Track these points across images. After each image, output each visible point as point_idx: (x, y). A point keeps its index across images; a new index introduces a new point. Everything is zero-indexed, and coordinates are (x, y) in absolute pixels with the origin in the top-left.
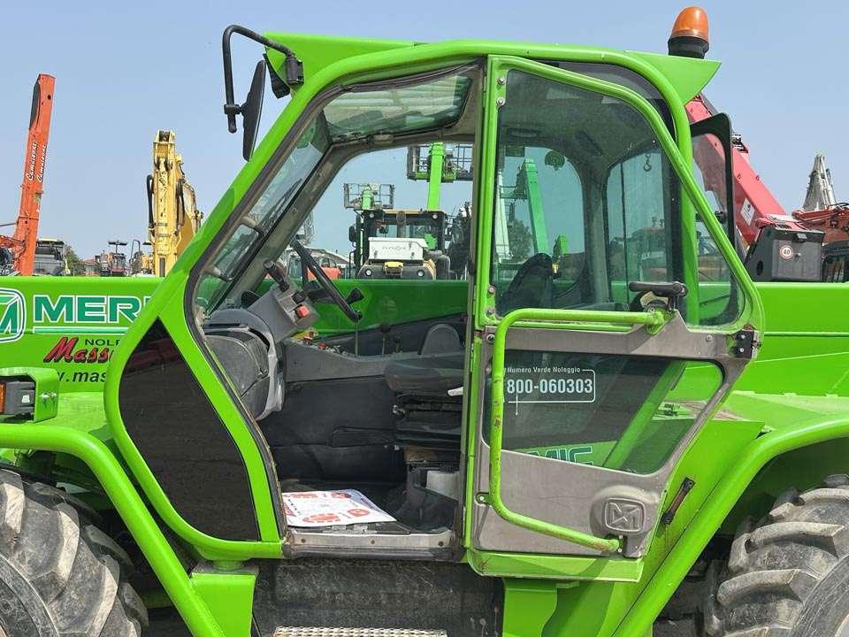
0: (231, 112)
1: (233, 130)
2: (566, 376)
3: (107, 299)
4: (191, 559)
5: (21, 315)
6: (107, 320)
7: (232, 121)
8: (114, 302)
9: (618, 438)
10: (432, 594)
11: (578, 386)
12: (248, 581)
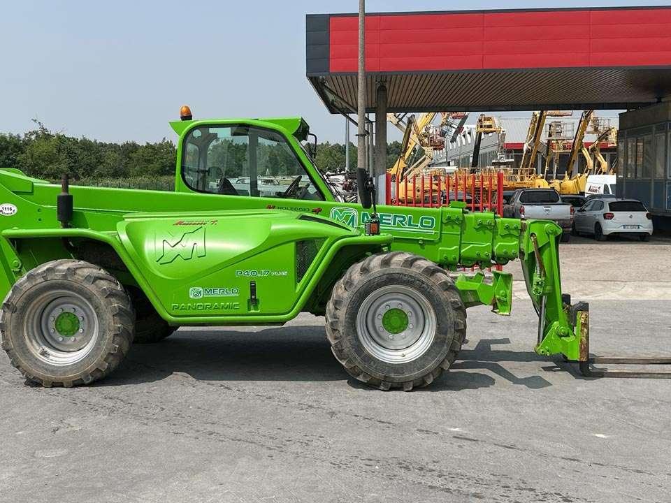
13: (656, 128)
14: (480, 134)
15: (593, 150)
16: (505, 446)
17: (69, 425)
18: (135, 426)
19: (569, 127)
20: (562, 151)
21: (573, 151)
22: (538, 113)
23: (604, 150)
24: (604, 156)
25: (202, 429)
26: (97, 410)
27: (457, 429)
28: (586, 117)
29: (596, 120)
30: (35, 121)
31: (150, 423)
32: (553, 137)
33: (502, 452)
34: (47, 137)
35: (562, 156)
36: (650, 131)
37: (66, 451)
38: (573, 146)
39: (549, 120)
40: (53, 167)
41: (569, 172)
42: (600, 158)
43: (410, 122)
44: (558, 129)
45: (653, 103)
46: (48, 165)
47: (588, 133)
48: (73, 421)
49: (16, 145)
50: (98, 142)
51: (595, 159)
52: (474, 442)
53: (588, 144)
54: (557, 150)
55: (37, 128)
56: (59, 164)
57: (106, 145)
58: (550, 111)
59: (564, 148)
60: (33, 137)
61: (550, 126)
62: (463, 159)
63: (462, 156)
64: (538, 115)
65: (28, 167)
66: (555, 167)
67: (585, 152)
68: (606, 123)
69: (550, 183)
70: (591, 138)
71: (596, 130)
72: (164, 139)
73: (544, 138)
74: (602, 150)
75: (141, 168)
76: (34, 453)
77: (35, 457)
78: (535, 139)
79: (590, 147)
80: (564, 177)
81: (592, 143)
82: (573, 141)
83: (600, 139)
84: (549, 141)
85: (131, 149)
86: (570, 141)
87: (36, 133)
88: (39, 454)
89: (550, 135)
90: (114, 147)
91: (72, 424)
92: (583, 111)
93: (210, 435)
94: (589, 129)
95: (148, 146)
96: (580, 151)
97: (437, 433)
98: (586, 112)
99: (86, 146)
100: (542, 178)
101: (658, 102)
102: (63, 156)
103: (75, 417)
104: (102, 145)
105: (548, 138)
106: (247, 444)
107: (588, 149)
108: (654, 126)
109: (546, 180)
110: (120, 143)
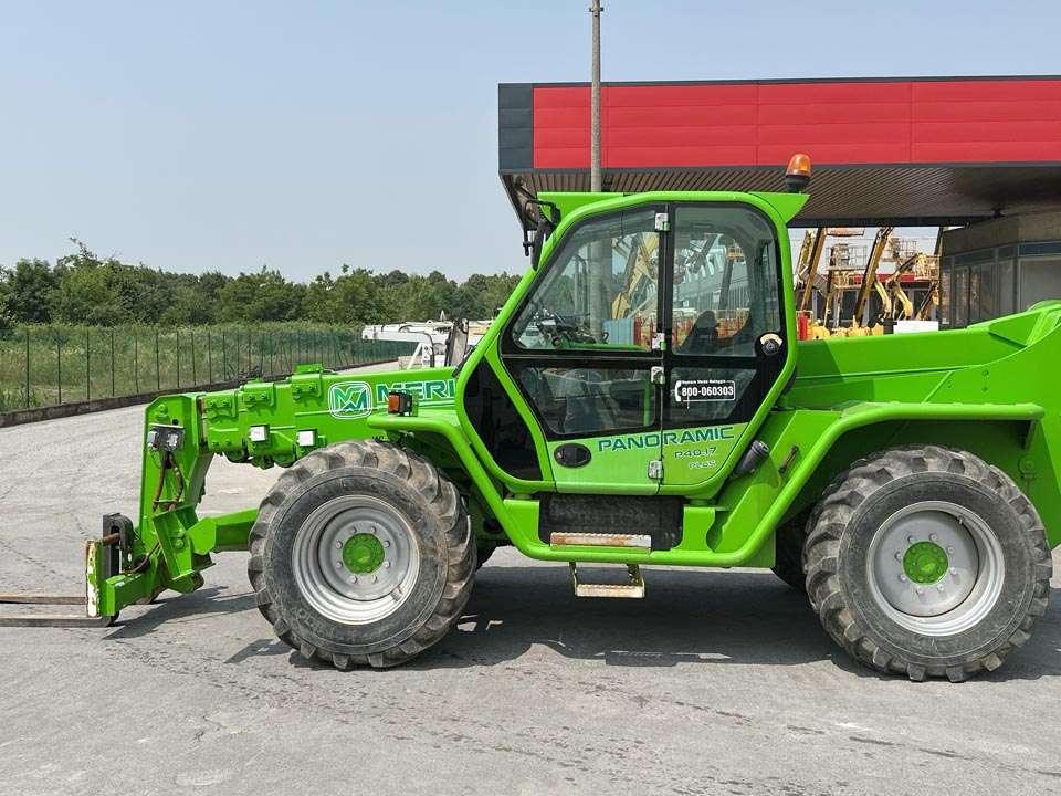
0: (526, 246)
1: (527, 255)
2: (717, 385)
3: (424, 383)
4: (505, 492)
5: (370, 401)
6: (425, 397)
7: (527, 250)
8: (428, 385)
9: (749, 421)
10: (641, 516)
11: (724, 391)
12: (537, 504)
13: (1000, 253)
14: (732, 261)
15: (892, 285)
16: (941, 754)
17: (218, 724)
18: (328, 725)
19: (860, 252)
20: (847, 286)
21: (864, 287)
22: (813, 232)
23: (907, 285)
24: (906, 293)
25: (438, 730)
26: (257, 697)
27: (849, 725)
28: (883, 237)
29: (896, 241)
30: (74, 240)
31: (351, 720)
32: (837, 267)
33: (941, 764)
34: (91, 264)
35: (848, 294)
36: (990, 256)
37: (227, 774)
38: (864, 281)
39: (830, 242)
40: (102, 308)
41: (859, 316)
42: (902, 296)
43: (635, 243)
44: (845, 254)
45: (989, 218)
46: (93, 306)
47: (885, 260)
48: (222, 716)
49: (45, 277)
50: (164, 272)
51: (893, 298)
52: (887, 747)
53: (883, 277)
54: (841, 285)
55: (76, 251)
56: (110, 304)
57: (176, 276)
58: (834, 229)
59: (851, 282)
60: (71, 265)
61: (833, 250)
62: (703, 298)
63: (702, 294)
64: (814, 236)
65: (63, 308)
66: (838, 309)
67: (880, 288)
68: (910, 246)
69: (832, 333)
70: (887, 268)
71: (896, 256)
72: (265, 267)
73: (823, 268)
74: (903, 285)
75: (232, 310)
76: (175, 778)
77: (178, 786)
78: (810, 269)
79: (887, 281)
80: (852, 323)
81: (890, 276)
82: (863, 272)
83: (901, 269)
84: (831, 272)
85: (214, 283)
86: (859, 272)
87: (75, 258)
88: (185, 779)
89: (832, 264)
90: (189, 280)
91: (224, 724)
92: (877, 229)
93: (456, 740)
94: (886, 254)
95: (243, 278)
96: (873, 286)
97: (821, 732)
98: (882, 230)
99: (148, 277)
100: (821, 324)
101: (995, 217)
102: (114, 293)
103: (226, 711)
104: (170, 276)
105: (829, 268)
106: (524, 757)
107: (884, 284)
108: (997, 250)
109: (827, 327)
110: (198, 275)
